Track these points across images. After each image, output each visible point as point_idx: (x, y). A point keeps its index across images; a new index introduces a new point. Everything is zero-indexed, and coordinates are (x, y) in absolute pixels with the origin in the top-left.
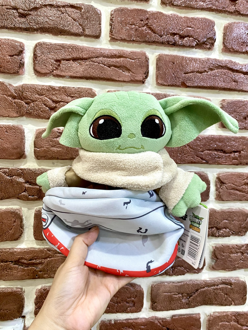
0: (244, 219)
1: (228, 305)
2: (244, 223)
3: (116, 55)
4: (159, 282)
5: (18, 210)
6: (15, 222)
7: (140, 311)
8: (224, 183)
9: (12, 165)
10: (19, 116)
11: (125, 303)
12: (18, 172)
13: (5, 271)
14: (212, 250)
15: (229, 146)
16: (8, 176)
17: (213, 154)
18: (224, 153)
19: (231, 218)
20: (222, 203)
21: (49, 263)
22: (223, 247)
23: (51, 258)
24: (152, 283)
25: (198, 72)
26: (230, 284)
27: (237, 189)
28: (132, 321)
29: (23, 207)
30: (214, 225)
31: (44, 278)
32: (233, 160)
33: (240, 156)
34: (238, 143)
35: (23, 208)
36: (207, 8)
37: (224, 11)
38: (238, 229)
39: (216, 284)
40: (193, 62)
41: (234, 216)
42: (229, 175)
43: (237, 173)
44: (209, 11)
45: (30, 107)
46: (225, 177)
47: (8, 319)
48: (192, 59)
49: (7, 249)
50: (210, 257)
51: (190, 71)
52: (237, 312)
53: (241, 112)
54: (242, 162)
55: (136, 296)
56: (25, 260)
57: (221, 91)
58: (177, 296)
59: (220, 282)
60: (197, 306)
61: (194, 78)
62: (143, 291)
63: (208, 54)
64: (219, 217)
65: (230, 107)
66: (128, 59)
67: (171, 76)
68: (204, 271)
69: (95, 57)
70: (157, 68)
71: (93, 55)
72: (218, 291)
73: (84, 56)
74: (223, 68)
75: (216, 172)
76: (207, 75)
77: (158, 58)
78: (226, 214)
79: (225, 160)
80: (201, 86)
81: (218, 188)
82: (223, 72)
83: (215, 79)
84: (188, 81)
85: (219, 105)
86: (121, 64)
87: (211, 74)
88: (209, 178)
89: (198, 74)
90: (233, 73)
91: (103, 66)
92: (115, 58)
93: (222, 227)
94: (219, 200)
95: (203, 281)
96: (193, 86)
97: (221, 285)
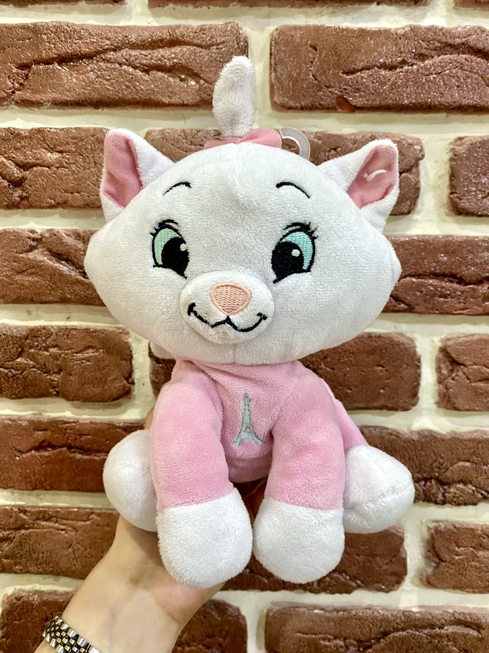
3: (162, 41)
4: (287, 605)
8: (459, 364)
11: (201, 646)
14: (426, 535)
15: (475, 265)
17: (425, 287)
18: (458, 283)
19: (478, 455)
20: (458, 416)
21: (23, 541)
22: (455, 530)
23: (28, 529)
24: (269, 606)
25: (384, 66)
26: (478, 627)
30: (430, 472)
31: (15, 573)
32: (484, 300)
39: (438, 623)
40: (369, 39)
42: (472, 342)
46: (463, 347)
48: (363, 33)
50: (423, 553)
51: (362, 65)
55: (227, 633)
57: (453, 116)
58: (332, 644)
59: (447, 618)
61: (373, 83)
62: (243, 623)
63: (415, 17)
64: (444, 454)
65: (476, 157)
66: (193, 46)
67: (307, 82)
68: (407, 586)
69: (110, 50)
70: (271, 65)
71: (107, 45)
72: (441, 643)
73: (85, 50)
74: (458, 49)
75: (442, 335)
76: (410, 73)
77: (273, 39)
78: (466, 445)
79: (462, 302)
80: (393, 104)
81: (443, 377)
82: (456, 61)
83: (432, 82)
84: (355, 92)
85: (447, 153)
86: (175, 60)
87: (420, 70)
88: (415, 351)
89: (383, 72)
90: (486, 62)
91: (131, 70)
92: (161, 48)
93: (455, 478)
94: (446, 408)
95: (401, 612)
96: (369, 106)
97: (452, 627)
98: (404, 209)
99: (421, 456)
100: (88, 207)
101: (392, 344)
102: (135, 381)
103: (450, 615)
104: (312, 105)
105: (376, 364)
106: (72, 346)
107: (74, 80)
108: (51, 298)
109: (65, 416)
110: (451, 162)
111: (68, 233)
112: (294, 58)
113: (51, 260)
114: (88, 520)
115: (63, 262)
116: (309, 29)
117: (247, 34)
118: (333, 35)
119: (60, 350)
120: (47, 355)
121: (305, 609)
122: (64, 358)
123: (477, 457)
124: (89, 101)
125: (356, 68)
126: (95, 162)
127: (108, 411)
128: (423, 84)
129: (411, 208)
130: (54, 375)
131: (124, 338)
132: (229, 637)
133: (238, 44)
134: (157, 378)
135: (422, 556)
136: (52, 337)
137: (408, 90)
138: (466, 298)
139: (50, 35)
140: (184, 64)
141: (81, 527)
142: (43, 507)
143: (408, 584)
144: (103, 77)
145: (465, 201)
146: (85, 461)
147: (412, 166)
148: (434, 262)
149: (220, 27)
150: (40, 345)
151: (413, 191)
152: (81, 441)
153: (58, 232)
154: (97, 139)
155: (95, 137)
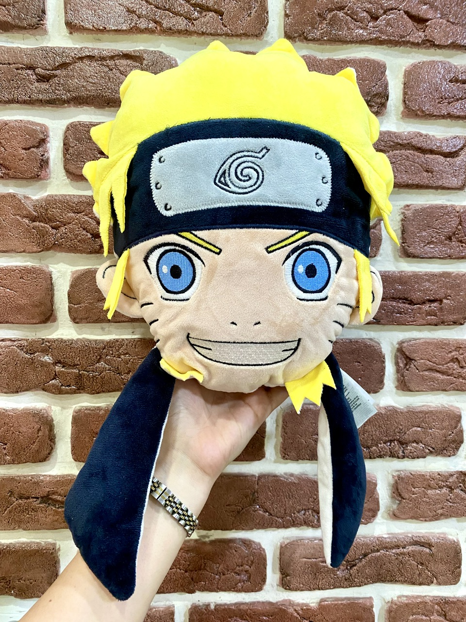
0: (452, 425)
1: (424, 584)
4: (295, 539)
5: (44, 409)
6: (39, 430)
7: (260, 589)
8: (411, 360)
9: (34, 334)
10: (43, 251)
11: (233, 574)
12: (43, 345)
13: (25, 515)
14: (392, 482)
15: (421, 291)
16: (27, 353)
17: (388, 307)
18: (409, 304)
19: (426, 423)
20: (411, 396)
22: (412, 477)
24: (281, 540)
26: (429, 545)
27: (438, 369)
28: (246, 607)
29: (54, 405)
30: (393, 436)
32: (427, 316)
33: (441, 309)
34: (436, 285)
35: (53, 408)
36: (371, 40)
37: (402, 43)
38: (442, 444)
39: (402, 544)
41: (433, 419)
42: (419, 344)
43: (436, 341)
44: (375, 44)
45: (59, 235)
46: (414, 348)
47: (32, 595)
49: (29, 476)
50: (390, 494)
52: (442, 597)
53: (440, 228)
54: (445, 320)
55: (252, 562)
56: (59, 496)
57: (402, 190)
59: (408, 540)
60: (365, 584)
62: (264, 554)
64: (403, 422)
68: (379, 520)
72: (404, 558)
74: (405, 147)
75: (398, 339)
78: (417, 416)
79: (412, 317)
81: (400, 369)
82: (404, 155)
85: (399, 215)
88: (381, 351)
90: (422, 155)
93: (411, 439)
94: (403, 390)
95: (376, 539)
97: (412, 546)
99: (387, 424)
101: (366, 347)
103: (409, 538)
105: (355, 361)
110: (403, 222)
121: (308, 541)
122: (133, 362)
129: (376, 253)
130: (124, 375)
132: (254, 565)
135: (389, 496)
136: (123, 347)
138: (415, 314)
143: (380, 518)
145: (412, 248)
147: (376, 225)
148: (393, 290)
150: (114, 353)
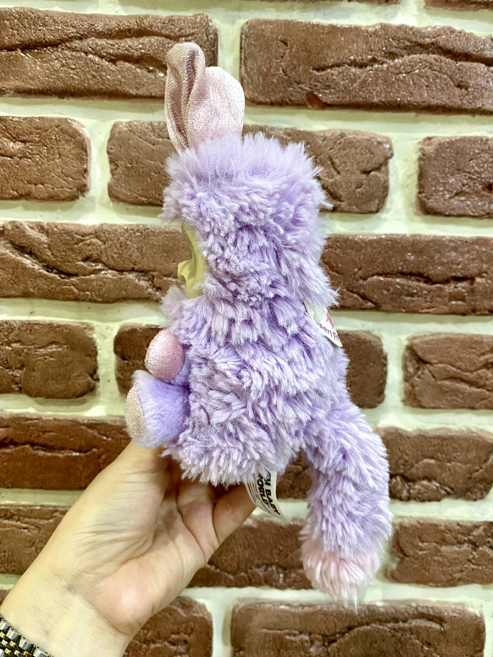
0: (480, 458)
2: (481, 468)
3: (129, 30)
4: (252, 601)
8: (425, 362)
11: (166, 643)
15: (442, 264)
17: (393, 286)
18: (426, 282)
19: (443, 452)
20: (423, 414)
22: (419, 526)
24: (236, 602)
25: (354, 64)
26: (440, 619)
27: (464, 378)
30: (396, 469)
32: (450, 300)
33: (472, 291)
34: (467, 255)
38: (465, 483)
39: (401, 617)
40: (339, 35)
41: (454, 448)
42: (438, 341)
43: (462, 336)
46: (429, 346)
48: (334, 29)
50: (388, 549)
51: (331, 62)
53: (476, 172)
54: (477, 308)
55: (192, 630)
57: (422, 116)
58: (297, 639)
59: (411, 612)
61: (343, 80)
62: (209, 619)
63: (386, 15)
64: (410, 450)
65: (444, 157)
66: (161, 36)
67: (277, 77)
68: (372, 581)
69: (76, 38)
70: (241, 59)
71: (72, 32)
72: (404, 636)
73: (50, 37)
74: (427, 49)
75: (408, 333)
76: (380, 71)
77: (244, 32)
78: (431, 443)
79: (428, 301)
80: (363, 102)
81: (409, 375)
82: (425, 61)
83: (402, 81)
84: (325, 89)
85: (416, 153)
86: (143, 51)
87: (390, 69)
88: (382, 349)
89: (353, 70)
90: (455, 63)
91: (97, 59)
92: (128, 37)
93: (420, 474)
94: (412, 406)
95: (366, 607)
96: (339, 104)
97: (415, 620)
98: (373, 208)
100: (52, 199)
101: (359, 343)
102: (100, 377)
103: (413, 609)
104: (282, 101)
106: (35, 342)
107: (38, 68)
108: (13, 292)
109: (28, 413)
110: (420, 162)
111: (31, 225)
112: (264, 53)
113: (13, 253)
114: (52, 518)
115: (26, 256)
116: (279, 24)
117: (217, 27)
118: (304, 30)
119: (22, 345)
120: (9, 350)
121: (271, 605)
122: (27, 353)
123: (441, 454)
124: (53, 90)
125: (327, 65)
126: (59, 153)
127: (72, 408)
128: (393, 82)
129: (380, 206)
130: (17, 371)
131: (88, 333)
132: (194, 633)
133: (207, 36)
134: (122, 375)
135: (387, 551)
136: (14, 331)
137: (378, 89)
138: (433, 297)
139: (13, 21)
140: (152, 54)
141: (44, 525)
142: (5, 505)
143: (374, 579)
144: (68, 65)
145: (433, 201)
146: (49, 458)
147: (381, 165)
148: (401, 261)
149: (189, 18)
150: (2, 340)
151: (382, 190)
152: (44, 438)
153: (21, 224)
154: (62, 130)
155: (60, 128)
